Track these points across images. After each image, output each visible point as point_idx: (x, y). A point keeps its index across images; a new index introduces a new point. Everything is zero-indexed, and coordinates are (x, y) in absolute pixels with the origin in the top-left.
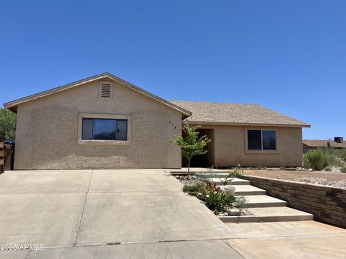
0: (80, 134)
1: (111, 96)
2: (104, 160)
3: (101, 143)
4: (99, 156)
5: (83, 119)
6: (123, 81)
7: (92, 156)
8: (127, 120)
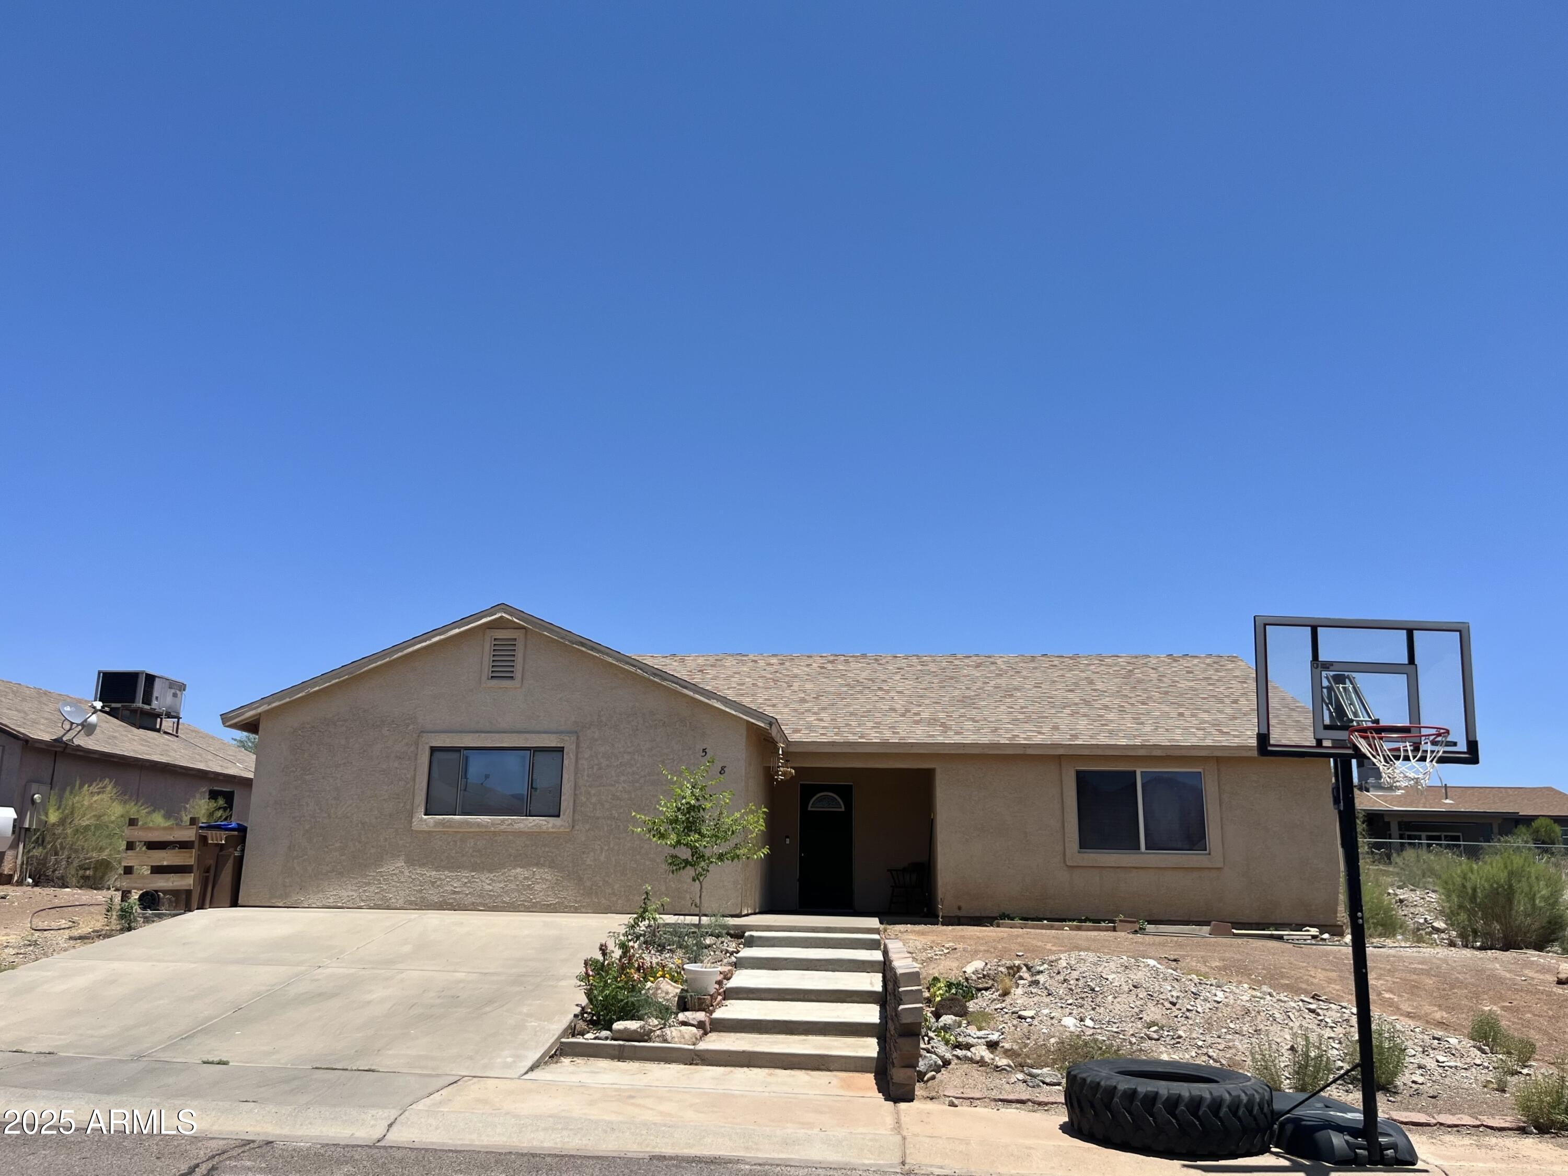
0: (421, 798)
1: (518, 675)
2: (486, 882)
3: (479, 825)
4: (474, 868)
5: (433, 750)
6: (550, 627)
7: (454, 865)
8: (561, 750)
